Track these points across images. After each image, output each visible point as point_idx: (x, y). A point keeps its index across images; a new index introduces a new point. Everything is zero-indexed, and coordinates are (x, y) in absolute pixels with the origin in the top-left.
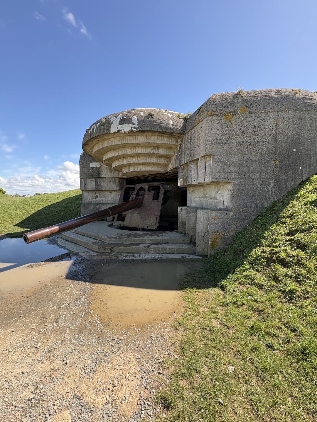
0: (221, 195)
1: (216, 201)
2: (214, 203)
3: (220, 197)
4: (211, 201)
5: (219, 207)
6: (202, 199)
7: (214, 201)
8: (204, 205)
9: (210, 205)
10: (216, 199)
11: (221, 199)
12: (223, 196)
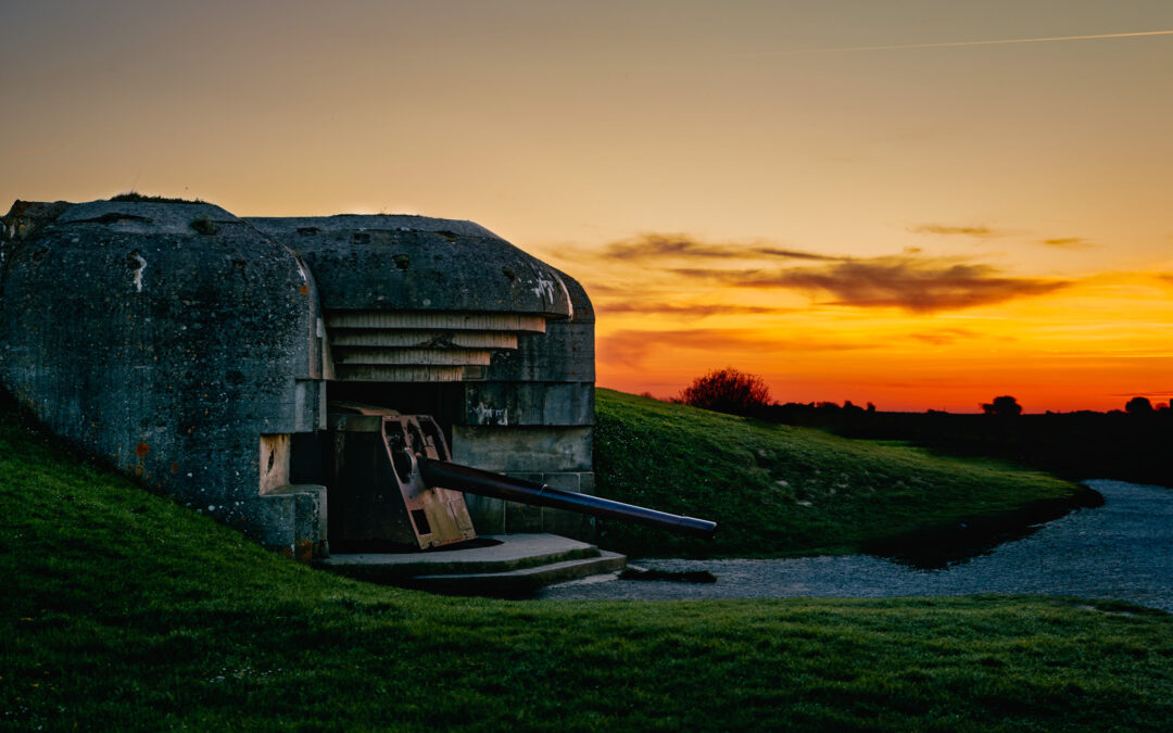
0: (566, 445)
1: (553, 456)
2: (551, 459)
3: (564, 448)
4: (541, 455)
5: (561, 467)
6: (513, 453)
7: (548, 455)
8: (521, 464)
9: (539, 464)
10: (555, 452)
11: (567, 452)
12: (570, 447)
